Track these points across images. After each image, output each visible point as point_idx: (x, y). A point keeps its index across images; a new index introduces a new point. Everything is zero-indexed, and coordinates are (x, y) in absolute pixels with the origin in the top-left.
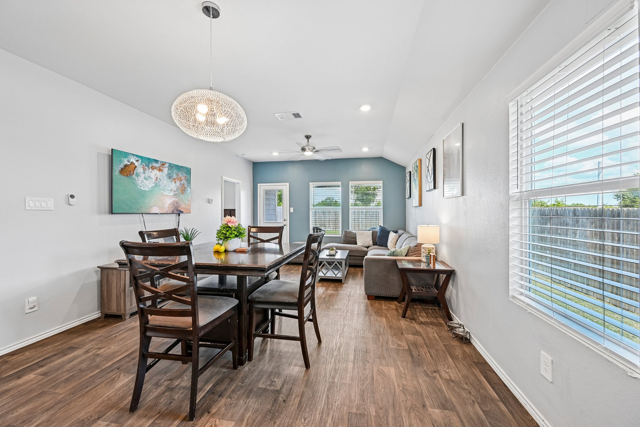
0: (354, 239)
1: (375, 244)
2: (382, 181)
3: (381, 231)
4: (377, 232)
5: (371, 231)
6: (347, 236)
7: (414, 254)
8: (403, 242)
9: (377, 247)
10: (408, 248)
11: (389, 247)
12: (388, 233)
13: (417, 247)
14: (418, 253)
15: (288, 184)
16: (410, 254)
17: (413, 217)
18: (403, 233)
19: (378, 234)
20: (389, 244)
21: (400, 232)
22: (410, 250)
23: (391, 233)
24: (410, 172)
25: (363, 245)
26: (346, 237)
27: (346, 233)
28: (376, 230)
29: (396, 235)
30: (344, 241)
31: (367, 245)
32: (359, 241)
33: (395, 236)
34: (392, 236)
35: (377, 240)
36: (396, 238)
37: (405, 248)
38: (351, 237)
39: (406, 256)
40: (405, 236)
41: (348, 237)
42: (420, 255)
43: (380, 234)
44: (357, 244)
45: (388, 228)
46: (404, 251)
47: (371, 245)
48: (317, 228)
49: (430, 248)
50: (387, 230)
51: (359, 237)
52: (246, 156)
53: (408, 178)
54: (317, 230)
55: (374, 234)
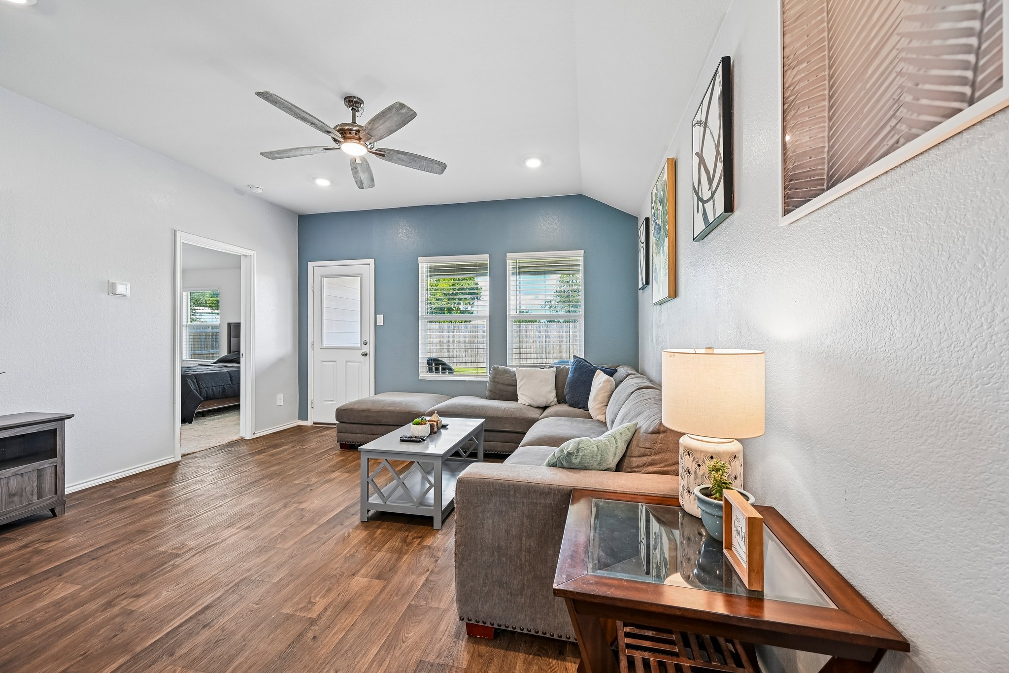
0: (511, 388)
1: (561, 400)
2: (583, 251)
3: (575, 369)
4: (568, 370)
5: (554, 369)
6: (497, 380)
7: (651, 464)
8: (623, 402)
9: (564, 408)
10: (630, 434)
11: (592, 411)
12: (591, 373)
13: (662, 436)
14: (666, 460)
15: (371, 261)
16: (636, 461)
17: (654, 334)
18: (628, 375)
19: (570, 375)
20: (592, 404)
21: (622, 371)
22: (634, 443)
23: (600, 376)
24: (647, 220)
25: (531, 402)
26: (494, 382)
27: (496, 374)
28: (567, 366)
29: (608, 381)
30: (490, 391)
31: (542, 402)
32: (522, 394)
33: (605, 382)
34: (600, 380)
35: (566, 390)
36: (609, 387)
37: (618, 437)
38: (506, 382)
39: (619, 468)
40: (631, 383)
41: (498, 383)
42: (673, 468)
43: (573, 376)
44: (517, 400)
45: (593, 361)
46: (612, 449)
47: (553, 403)
48: (435, 360)
49: (719, 455)
50: (591, 367)
51: (522, 382)
52: (260, 191)
53: (643, 238)
54: (436, 364)
55: (560, 376)
